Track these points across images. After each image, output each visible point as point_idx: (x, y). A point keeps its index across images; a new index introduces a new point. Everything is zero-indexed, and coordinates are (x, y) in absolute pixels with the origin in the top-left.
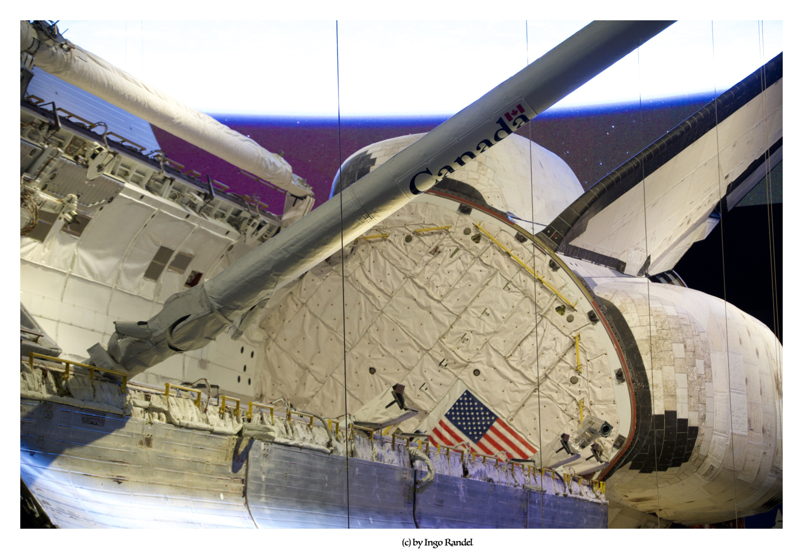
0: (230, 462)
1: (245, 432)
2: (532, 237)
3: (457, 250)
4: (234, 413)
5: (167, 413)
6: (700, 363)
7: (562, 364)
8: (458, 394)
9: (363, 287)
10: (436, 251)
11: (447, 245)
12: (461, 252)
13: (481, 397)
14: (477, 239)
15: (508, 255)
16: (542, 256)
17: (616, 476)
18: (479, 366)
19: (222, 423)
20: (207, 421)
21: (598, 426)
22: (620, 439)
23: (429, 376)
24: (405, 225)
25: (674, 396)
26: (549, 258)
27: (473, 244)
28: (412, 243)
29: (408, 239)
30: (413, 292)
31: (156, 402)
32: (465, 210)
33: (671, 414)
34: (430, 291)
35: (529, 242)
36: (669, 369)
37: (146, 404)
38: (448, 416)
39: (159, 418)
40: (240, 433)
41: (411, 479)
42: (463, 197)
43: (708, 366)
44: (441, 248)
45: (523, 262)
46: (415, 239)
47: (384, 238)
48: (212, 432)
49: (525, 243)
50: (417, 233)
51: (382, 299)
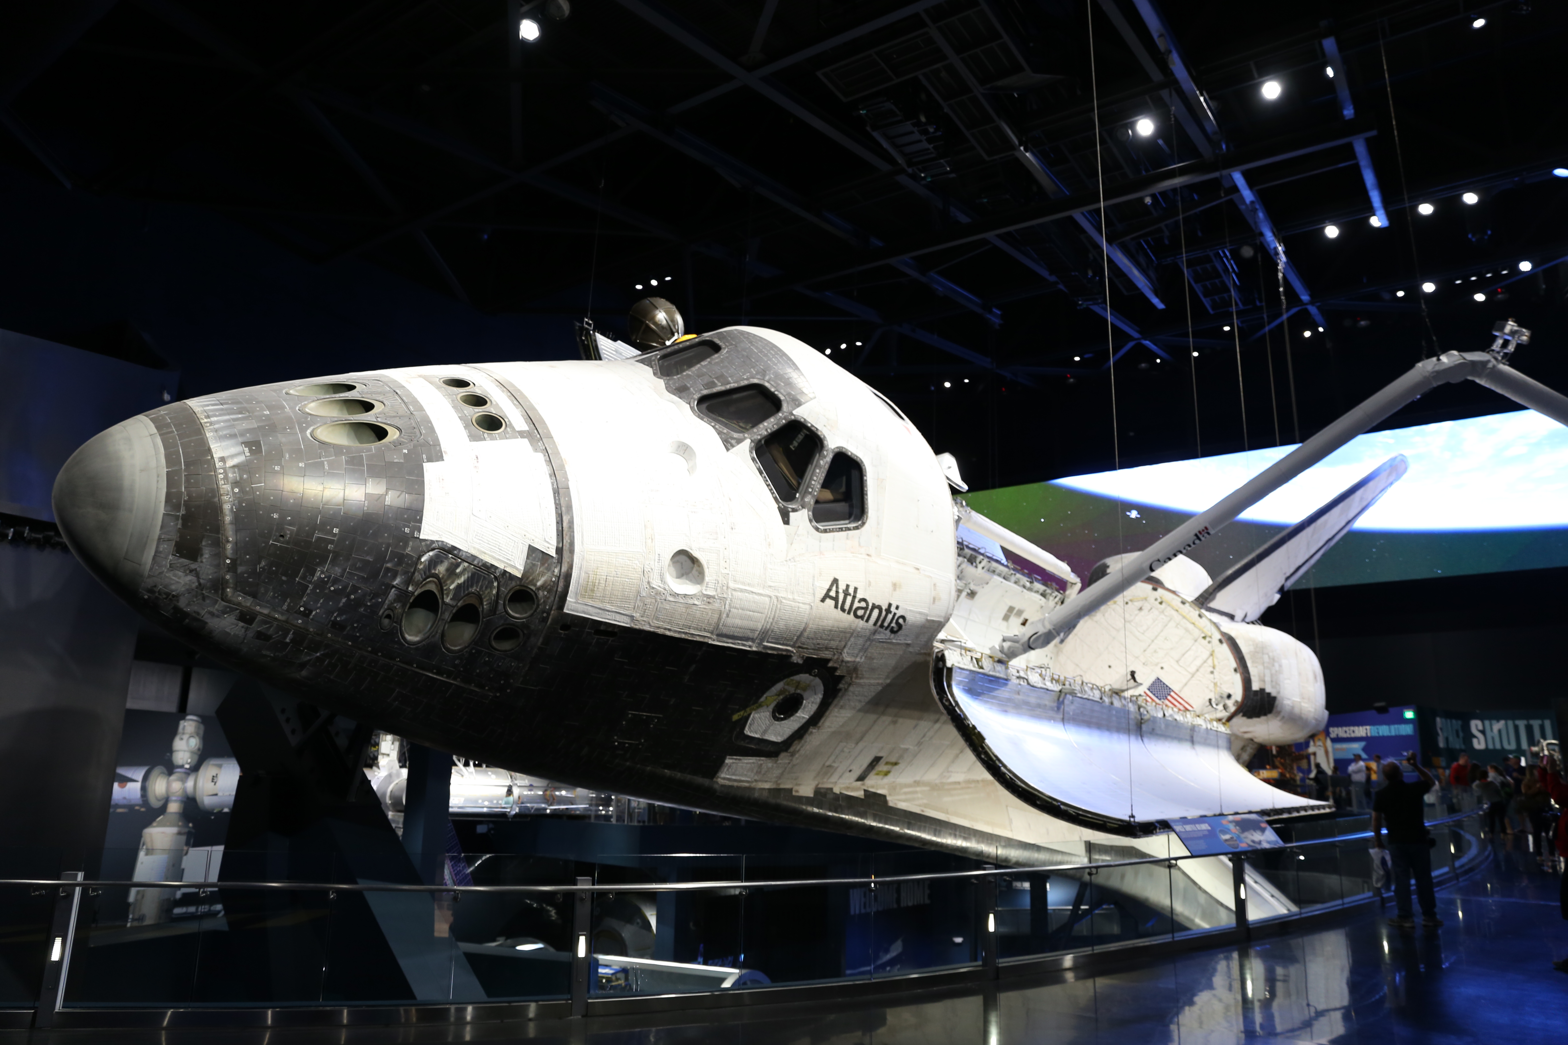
0: (1055, 704)
1: (1063, 690)
2: (1188, 602)
3: (1151, 609)
4: (1057, 681)
5: (1027, 680)
6: (1276, 665)
7: (1205, 664)
8: (1153, 679)
10: (1141, 609)
11: (1146, 606)
12: (1153, 610)
13: (1165, 680)
14: (1161, 603)
15: (1177, 611)
16: (1194, 612)
17: (1235, 720)
18: (1163, 665)
19: (1052, 685)
20: (1045, 684)
21: (1225, 695)
22: (1237, 702)
25: (1264, 681)
26: (1197, 613)
27: (1159, 606)
29: (1127, 603)
31: (1022, 674)
32: (1155, 589)
33: (1262, 690)
36: (1261, 667)
37: (1018, 675)
38: (1149, 689)
39: (1024, 682)
40: (1060, 691)
41: (1139, 717)
42: (1154, 583)
43: (1280, 666)
45: (1184, 614)
48: (1047, 690)
49: (1186, 606)
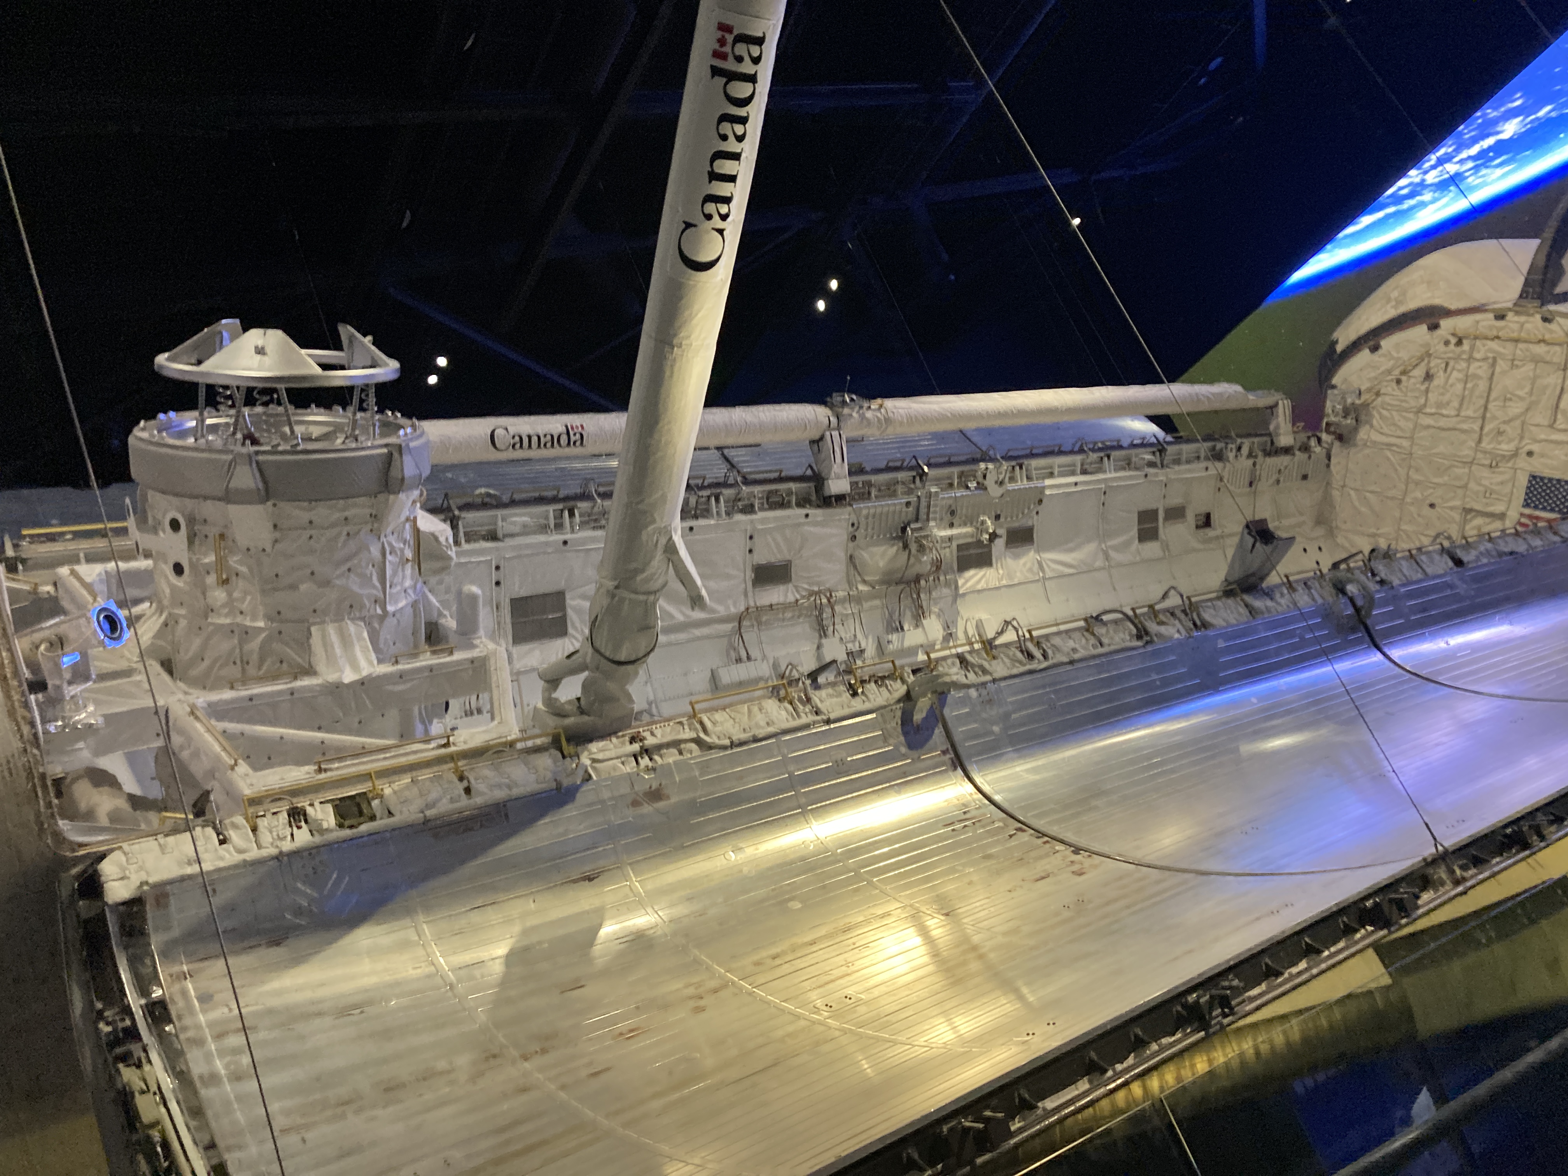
0: (898, 742)
2: (1510, 310)
3: (1447, 364)
8: (1523, 481)
9: (1383, 444)
10: (1428, 377)
11: (1436, 365)
12: (1452, 363)
13: (1547, 473)
14: (1459, 343)
15: (1498, 337)
16: (1531, 319)
18: (1528, 448)
19: (856, 702)
20: (816, 712)
23: (1486, 482)
24: (1389, 372)
26: (1538, 317)
27: (1458, 349)
28: (1404, 383)
29: (1399, 382)
30: (1429, 421)
32: (1434, 327)
34: (1444, 412)
35: (1510, 316)
38: (1527, 505)
40: (906, 697)
42: (1426, 319)
44: (1432, 372)
45: (1516, 334)
46: (1404, 378)
47: (1378, 394)
49: (1508, 318)
50: (1404, 373)
51: (1405, 443)
